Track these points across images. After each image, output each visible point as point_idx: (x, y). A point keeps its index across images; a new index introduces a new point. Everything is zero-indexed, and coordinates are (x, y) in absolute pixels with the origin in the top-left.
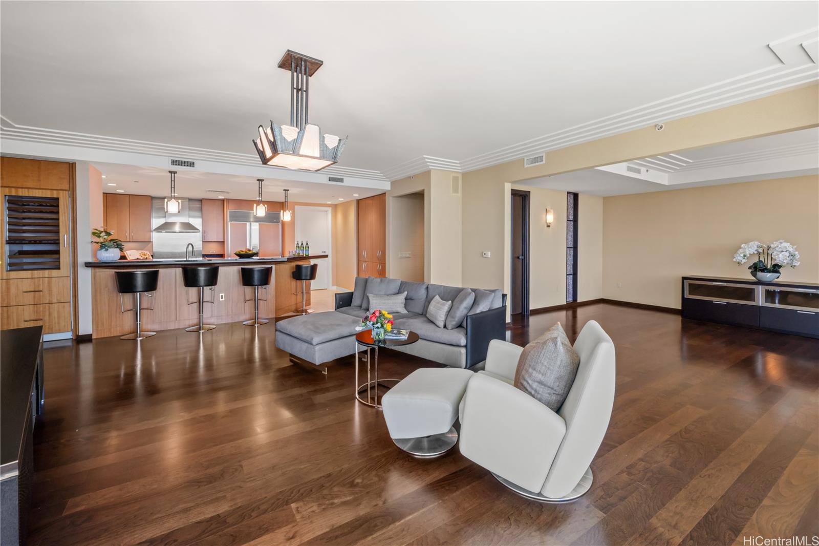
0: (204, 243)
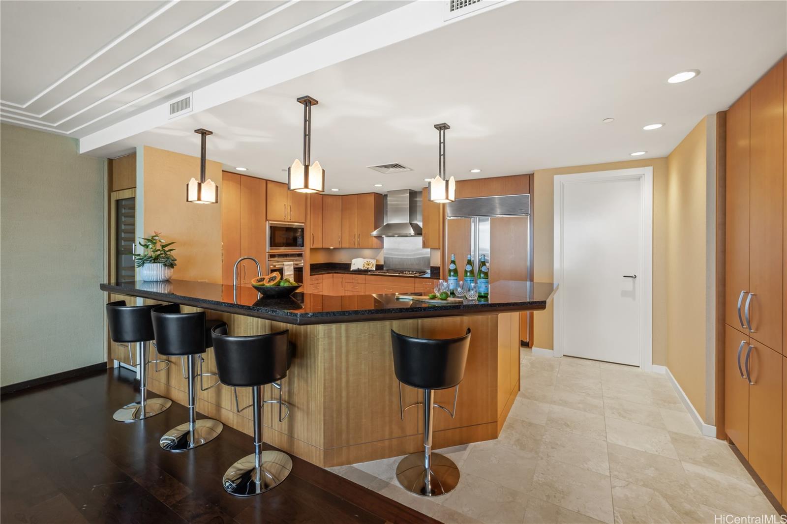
0: (433, 251)
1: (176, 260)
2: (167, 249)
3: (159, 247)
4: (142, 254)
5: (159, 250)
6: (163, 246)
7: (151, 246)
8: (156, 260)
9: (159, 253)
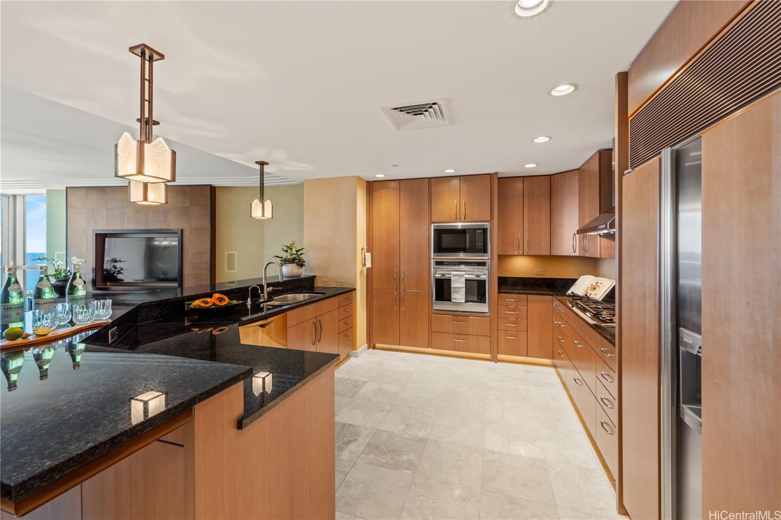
1: (305, 262)
2: (299, 253)
3: (294, 252)
4: (284, 257)
5: (294, 254)
6: (297, 251)
7: (289, 251)
8: (292, 261)
9: (294, 256)
